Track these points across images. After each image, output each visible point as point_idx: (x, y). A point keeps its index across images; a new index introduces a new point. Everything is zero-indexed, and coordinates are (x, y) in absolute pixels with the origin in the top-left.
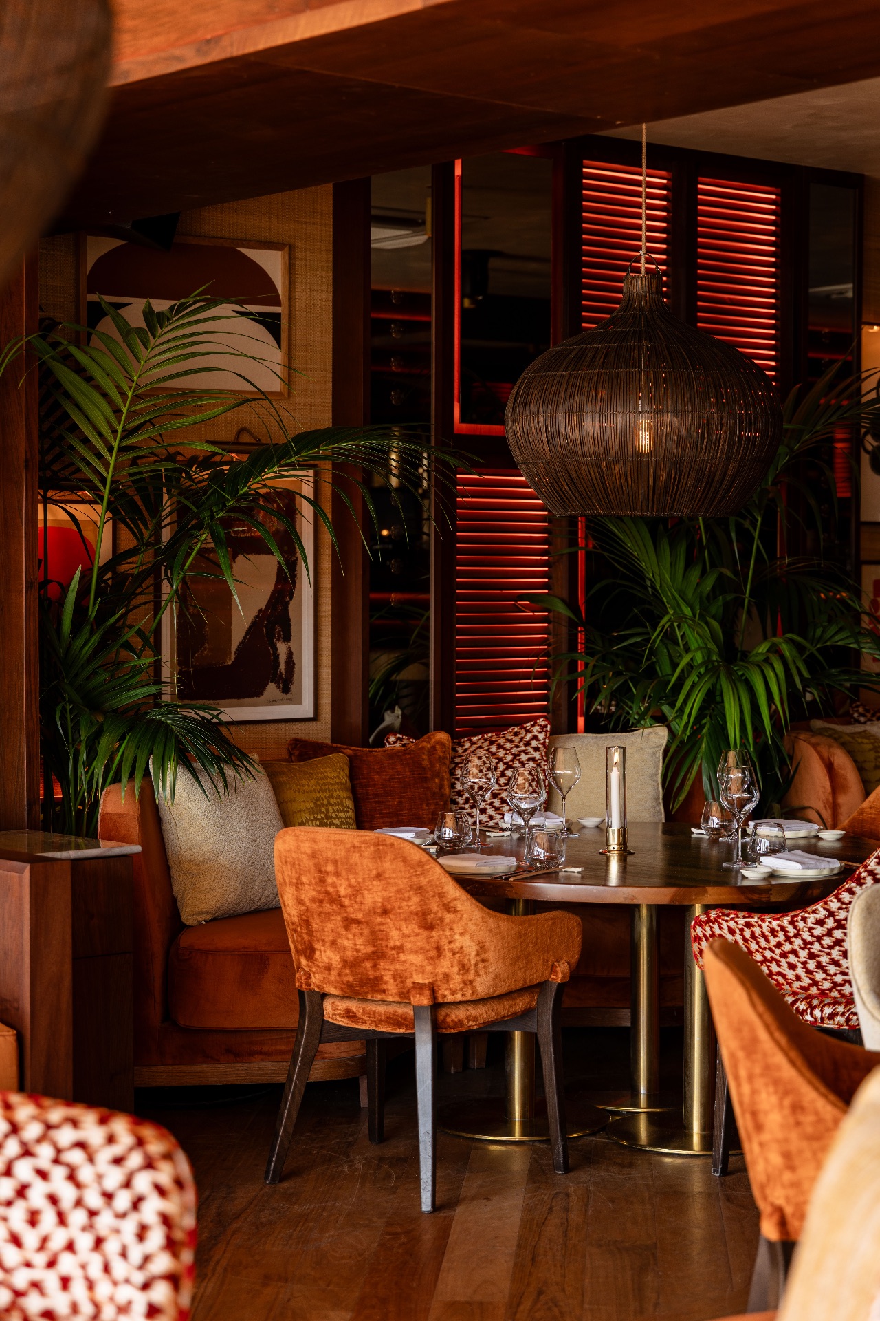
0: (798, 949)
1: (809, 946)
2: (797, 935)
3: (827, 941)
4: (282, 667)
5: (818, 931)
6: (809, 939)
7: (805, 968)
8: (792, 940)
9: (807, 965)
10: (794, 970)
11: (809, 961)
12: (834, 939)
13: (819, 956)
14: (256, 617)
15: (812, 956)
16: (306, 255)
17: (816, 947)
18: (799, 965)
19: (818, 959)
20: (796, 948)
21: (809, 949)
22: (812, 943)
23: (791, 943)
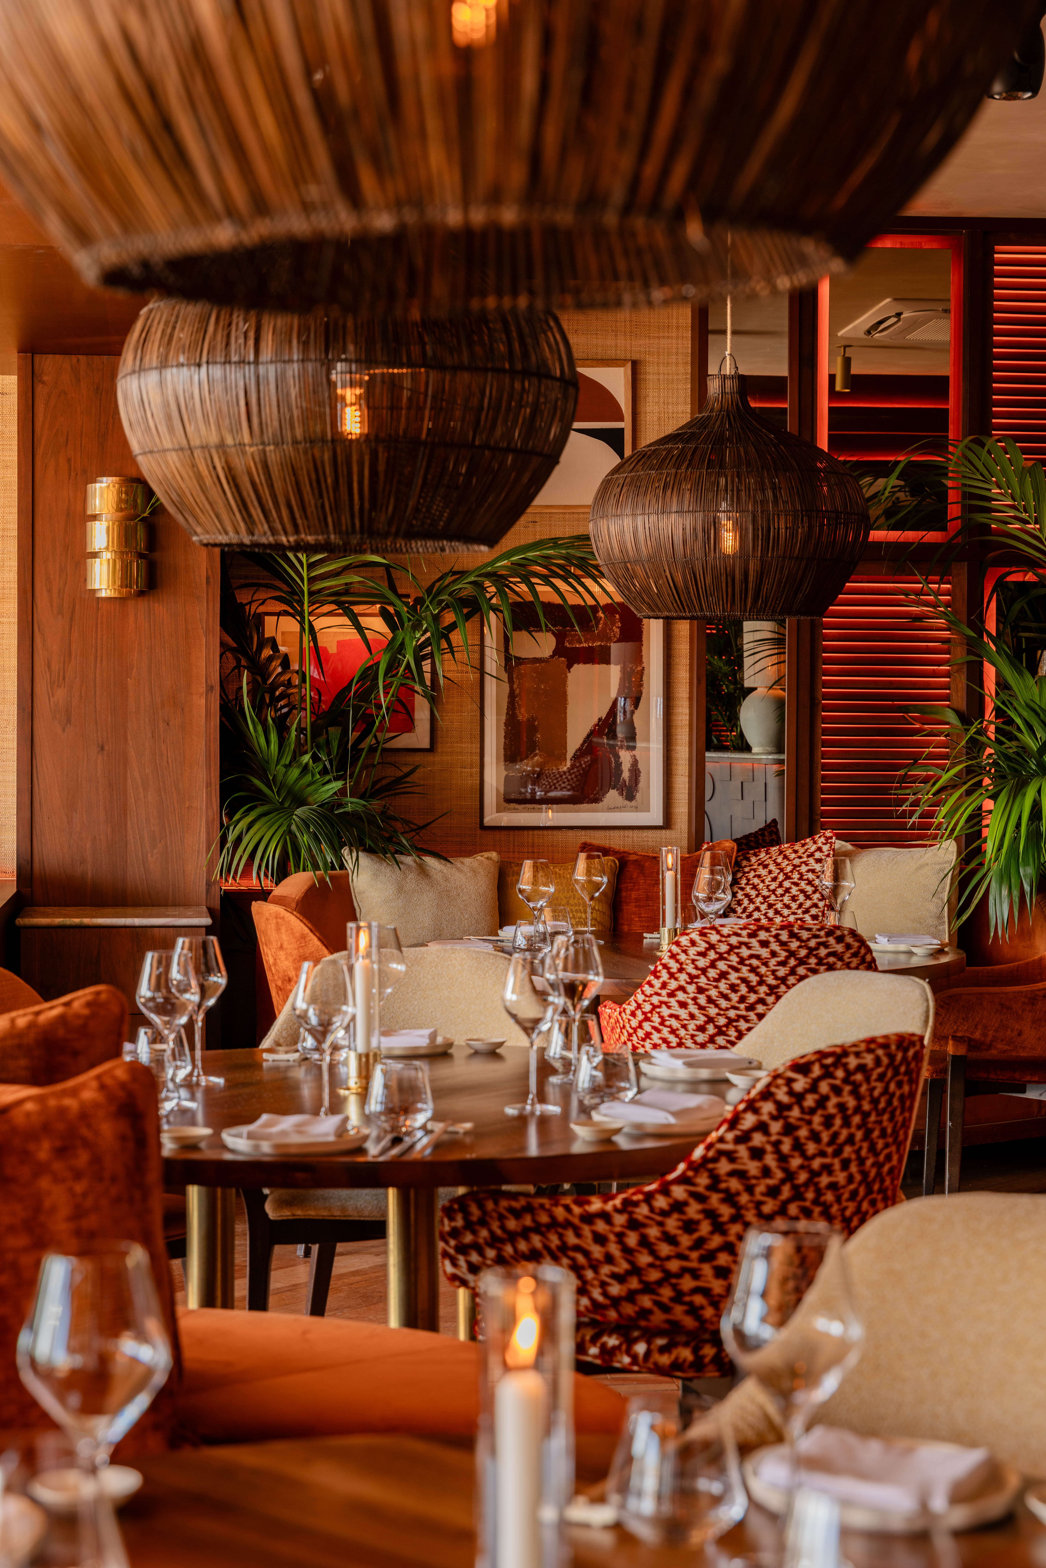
0: (686, 985)
1: (696, 980)
2: (681, 970)
3: (712, 973)
4: (626, 775)
5: (702, 962)
6: (694, 972)
7: (696, 1003)
8: (676, 975)
9: (698, 1001)
10: (686, 1008)
11: (699, 996)
12: (718, 971)
13: (707, 990)
14: (596, 725)
15: (701, 990)
16: (658, 370)
17: (703, 981)
18: (690, 1002)
19: (707, 993)
20: (683, 983)
21: (696, 983)
22: (698, 977)
23: (676, 979)
